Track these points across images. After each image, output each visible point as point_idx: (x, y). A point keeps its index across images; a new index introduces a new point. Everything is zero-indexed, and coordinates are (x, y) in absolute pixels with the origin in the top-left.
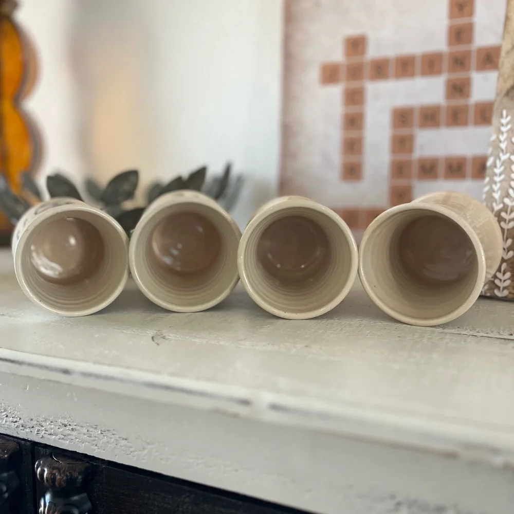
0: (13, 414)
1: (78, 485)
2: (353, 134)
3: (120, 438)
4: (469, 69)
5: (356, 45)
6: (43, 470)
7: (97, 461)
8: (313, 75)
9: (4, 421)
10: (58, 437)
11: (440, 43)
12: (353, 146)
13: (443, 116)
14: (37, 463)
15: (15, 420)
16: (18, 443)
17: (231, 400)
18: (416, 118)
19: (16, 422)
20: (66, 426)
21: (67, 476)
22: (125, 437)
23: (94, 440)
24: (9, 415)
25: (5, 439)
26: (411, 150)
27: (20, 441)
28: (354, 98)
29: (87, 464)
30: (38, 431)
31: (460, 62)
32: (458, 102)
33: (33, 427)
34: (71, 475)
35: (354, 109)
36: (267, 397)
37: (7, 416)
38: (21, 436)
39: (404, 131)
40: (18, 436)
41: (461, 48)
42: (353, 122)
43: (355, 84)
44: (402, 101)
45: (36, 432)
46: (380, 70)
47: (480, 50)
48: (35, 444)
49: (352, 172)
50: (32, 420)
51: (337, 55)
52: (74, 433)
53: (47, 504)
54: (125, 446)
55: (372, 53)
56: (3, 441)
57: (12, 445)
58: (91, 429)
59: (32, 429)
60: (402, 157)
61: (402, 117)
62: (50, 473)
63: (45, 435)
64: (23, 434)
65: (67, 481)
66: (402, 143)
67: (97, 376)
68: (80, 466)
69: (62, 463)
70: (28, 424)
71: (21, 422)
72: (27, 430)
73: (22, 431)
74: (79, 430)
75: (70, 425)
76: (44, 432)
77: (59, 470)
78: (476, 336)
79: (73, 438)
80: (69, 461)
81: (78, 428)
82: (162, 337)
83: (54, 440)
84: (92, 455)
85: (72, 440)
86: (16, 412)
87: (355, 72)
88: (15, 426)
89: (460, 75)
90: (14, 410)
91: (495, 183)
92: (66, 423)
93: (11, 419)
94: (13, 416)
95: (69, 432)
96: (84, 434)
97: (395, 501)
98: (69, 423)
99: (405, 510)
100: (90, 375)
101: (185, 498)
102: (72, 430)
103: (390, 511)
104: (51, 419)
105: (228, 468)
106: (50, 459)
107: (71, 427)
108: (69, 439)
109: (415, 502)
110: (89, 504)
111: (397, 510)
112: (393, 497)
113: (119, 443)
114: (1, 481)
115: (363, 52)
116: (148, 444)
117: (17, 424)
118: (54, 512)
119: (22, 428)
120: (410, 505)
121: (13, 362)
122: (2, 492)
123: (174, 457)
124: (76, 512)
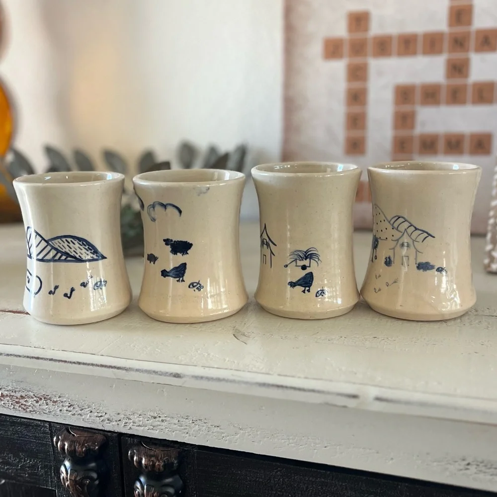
0: (98, 409)
1: (175, 468)
2: (356, 109)
3: (212, 425)
4: (467, 50)
5: (359, 20)
6: (140, 459)
7: (187, 446)
8: (316, 49)
9: (88, 416)
10: (147, 428)
11: (441, 24)
12: (356, 121)
13: (443, 95)
14: (129, 452)
15: (100, 415)
16: (104, 435)
18: (418, 96)
19: (101, 416)
20: (155, 418)
21: (164, 461)
22: (218, 425)
23: (185, 429)
24: (93, 411)
25: (88, 431)
26: (412, 126)
27: (106, 433)
28: (357, 73)
29: (179, 450)
30: (126, 423)
31: (459, 43)
32: (457, 81)
33: (120, 420)
34: (168, 460)
35: (357, 85)
37: (91, 412)
38: (107, 429)
39: (406, 108)
40: (103, 429)
41: (460, 29)
42: (357, 97)
43: (358, 60)
44: (404, 79)
45: (123, 425)
46: (383, 47)
47: (479, 32)
48: (121, 435)
49: (355, 147)
50: (119, 414)
51: (341, 30)
52: (164, 424)
53: (145, 487)
54: (218, 432)
55: (375, 29)
56: (90, 435)
57: (100, 437)
58: (181, 420)
59: (118, 422)
60: (404, 133)
61: (404, 94)
62: (149, 461)
63: (132, 427)
64: (108, 427)
65: (165, 466)
66: (404, 120)
67: (209, 379)
68: (174, 453)
69: (157, 451)
70: (114, 417)
71: (107, 416)
72: (114, 423)
73: (108, 424)
74: (169, 421)
75: (160, 417)
76: (132, 424)
77: (156, 457)
79: (163, 427)
80: (161, 448)
81: (168, 419)
83: (143, 431)
84: (182, 442)
85: (162, 429)
86: (101, 408)
87: (358, 48)
88: (101, 420)
89: (459, 55)
90: (100, 406)
92: (156, 415)
93: (96, 414)
94: (98, 411)
95: (159, 423)
96: (175, 424)
97: (466, 462)
98: (159, 415)
99: (473, 469)
100: (202, 378)
101: (277, 472)
102: (162, 421)
103: (461, 470)
104: (139, 413)
105: (317, 446)
106: (142, 448)
107: (161, 419)
108: (159, 429)
109: (482, 462)
110: (181, 482)
111: (467, 469)
112: (464, 460)
113: (211, 430)
114: (92, 470)
115: (366, 29)
116: (240, 429)
117: (102, 418)
118: (154, 493)
119: (108, 422)
120: (478, 465)
121: (119, 368)
122: (92, 479)
123: (265, 439)
124: (171, 490)
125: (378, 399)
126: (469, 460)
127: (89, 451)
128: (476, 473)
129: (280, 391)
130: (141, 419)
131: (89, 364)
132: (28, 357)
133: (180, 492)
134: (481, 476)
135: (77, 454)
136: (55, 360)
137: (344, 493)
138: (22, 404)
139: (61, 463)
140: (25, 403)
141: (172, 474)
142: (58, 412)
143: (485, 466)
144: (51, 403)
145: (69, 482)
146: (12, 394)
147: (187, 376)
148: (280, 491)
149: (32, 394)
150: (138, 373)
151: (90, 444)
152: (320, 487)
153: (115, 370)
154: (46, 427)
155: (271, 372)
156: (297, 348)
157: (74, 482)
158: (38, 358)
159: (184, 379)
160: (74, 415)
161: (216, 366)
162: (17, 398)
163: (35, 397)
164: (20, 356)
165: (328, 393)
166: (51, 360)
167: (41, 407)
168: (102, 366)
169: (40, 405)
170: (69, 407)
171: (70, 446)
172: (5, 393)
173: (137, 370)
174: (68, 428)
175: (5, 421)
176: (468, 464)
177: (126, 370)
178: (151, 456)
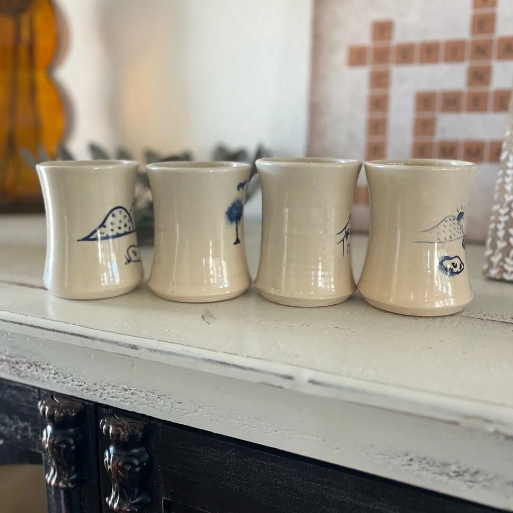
0: (79, 378)
1: (139, 440)
2: (378, 115)
3: (175, 401)
4: (489, 58)
5: (383, 29)
6: (108, 427)
7: (154, 421)
8: (341, 57)
9: (70, 384)
10: (119, 400)
11: (463, 32)
12: (377, 127)
13: (464, 102)
14: (101, 421)
15: (80, 384)
16: (83, 404)
17: (276, 375)
18: (439, 103)
19: (81, 385)
20: (126, 390)
21: (129, 432)
22: (179, 401)
23: (151, 403)
24: (74, 379)
25: (70, 399)
26: (432, 133)
27: (84, 402)
28: (380, 80)
29: (145, 423)
30: (101, 393)
31: (481, 50)
32: (479, 89)
33: (96, 390)
34: (133, 432)
35: (379, 92)
36: (307, 374)
37: (73, 381)
38: (86, 398)
39: (427, 115)
40: (83, 397)
41: (482, 37)
42: (378, 103)
43: (381, 68)
44: (425, 86)
45: (99, 395)
46: (406, 54)
47: (502, 40)
48: (97, 405)
49: (376, 151)
50: (95, 384)
51: (365, 39)
52: (134, 397)
53: (112, 456)
54: (180, 408)
55: (399, 38)
56: (70, 402)
57: (78, 405)
58: (149, 394)
59: (95, 392)
60: (424, 139)
61: (425, 101)
62: (115, 430)
63: (107, 398)
64: (87, 396)
65: (129, 437)
66: (424, 126)
67: (161, 352)
68: (141, 424)
69: (124, 422)
70: (91, 388)
71: (86, 386)
72: (91, 393)
73: (86, 394)
74: (138, 394)
75: (130, 390)
76: (106, 395)
77: (122, 427)
79: (133, 400)
80: (129, 420)
81: (138, 392)
82: (210, 316)
83: (116, 402)
84: (149, 415)
85: (132, 402)
86: (81, 378)
87: (381, 56)
88: (81, 389)
89: (480, 63)
90: (80, 376)
91: (508, 176)
92: (127, 388)
93: (76, 383)
94: (79, 380)
95: (129, 395)
96: (143, 398)
97: (409, 458)
98: (130, 388)
99: (416, 466)
100: (156, 351)
101: (231, 453)
102: (132, 394)
103: (404, 465)
104: (113, 384)
105: (269, 429)
106: (113, 418)
107: (131, 392)
108: (129, 401)
109: (424, 459)
110: (147, 456)
111: (410, 465)
112: (407, 455)
113: (174, 406)
114: (69, 435)
115: (389, 37)
116: (200, 407)
117: (81, 387)
118: (118, 462)
119: (87, 391)
120: (420, 462)
121: (86, 337)
122: (69, 445)
123: (222, 419)
124: (136, 462)
125: (312, 382)
126: (412, 456)
127: (66, 416)
128: (418, 470)
129: (223, 367)
130: (114, 390)
131: (61, 332)
132: (13, 322)
133: (145, 464)
134: (424, 473)
135: (55, 418)
136: (35, 327)
137: (293, 480)
138: (17, 369)
139: (45, 427)
140: (19, 368)
141: (138, 446)
142: (46, 379)
143: (428, 463)
144: (40, 371)
145: (47, 445)
146: (10, 359)
147: (143, 348)
148: (234, 472)
149: (24, 360)
150: (102, 342)
151: (68, 410)
152: (270, 471)
153: (83, 339)
154: (35, 392)
155: (218, 350)
156: (255, 331)
157: (52, 445)
158: (21, 324)
159: (141, 351)
160: (58, 382)
161: (170, 341)
162: (13, 363)
163: (28, 363)
164: (6, 321)
165: (266, 373)
166: (31, 326)
167: (32, 373)
168: (72, 334)
169: (31, 371)
170: (55, 374)
171: (50, 411)
172: (4, 358)
173: (101, 340)
174: (52, 394)
175: (3, 384)
176: (411, 460)
177: (92, 339)
178: (118, 426)
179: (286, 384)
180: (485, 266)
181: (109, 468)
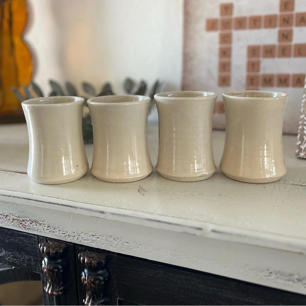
1: (103, 265)
2: (225, 60)
3: (124, 242)
4: (291, 25)
5: (227, 9)
6: (84, 259)
7: (111, 253)
8: (202, 25)
9: (58, 233)
10: (89, 241)
11: (275, 10)
12: (225, 67)
13: (277, 51)
14: (79, 255)
17: (192, 227)
18: (261, 52)
19: (65, 233)
20: (93, 236)
21: (97, 261)
22: (127, 242)
23: (110, 243)
24: (61, 230)
26: (258, 70)
27: (67, 243)
28: (226, 39)
29: (106, 255)
30: (78, 238)
31: (286, 21)
32: (285, 43)
33: (75, 236)
34: (99, 261)
35: (225, 46)
36: (211, 227)
37: (59, 231)
38: (67, 241)
39: (254, 59)
40: (66, 240)
41: (287, 13)
42: (225, 53)
43: (226, 32)
44: (253, 42)
45: (76, 239)
46: (241, 24)
47: (298, 14)
48: (75, 244)
49: (224, 81)
50: (74, 233)
51: (216, 14)
52: (99, 239)
53: (87, 275)
54: (127, 246)
55: (236, 14)
56: (58, 243)
57: (64, 245)
58: (108, 238)
59: (74, 237)
60: (253, 74)
61: (253, 51)
62: (88, 260)
63: (81, 240)
64: (68, 240)
65: (97, 264)
66: (253, 66)
67: (119, 215)
68: (103, 256)
69: (94, 255)
70: (71, 235)
71: (68, 234)
72: (71, 238)
73: (68, 238)
74: (101, 238)
75: (96, 235)
76: (81, 239)
77: (93, 258)
78: (302, 185)
80: (97, 253)
81: (101, 237)
82: (143, 190)
83: (87, 243)
84: (108, 250)
85: (97, 243)
86: (65, 229)
87: (226, 24)
89: (286, 28)
90: (64, 228)
92: (94, 234)
93: (62, 232)
94: (63, 230)
95: (95, 239)
96: (104, 240)
97: (269, 272)
98: (96, 234)
99: (273, 276)
100: (115, 214)
101: (160, 271)
102: (97, 238)
103: (266, 276)
104: (85, 232)
105: (183, 257)
106: (86, 252)
107: (97, 236)
108: (95, 242)
109: (279, 272)
110: (107, 274)
111: (270, 276)
112: (268, 270)
113: (124, 245)
114: (59, 264)
115: (231, 13)
116: (140, 245)
117: (65, 235)
118: (91, 279)
119: (68, 237)
120: (276, 274)
121: (71, 207)
122: (59, 269)
123: (154, 251)
124: (101, 278)
125: (214, 231)
126: (271, 271)
127: (57, 252)
128: (275, 279)
130: (86, 236)
131: (55, 204)
132: (24, 198)
133: (107, 279)
134: (279, 280)
135: (50, 254)
137: (199, 286)
138: (23, 225)
139: (43, 259)
140: (25, 224)
141: (102, 269)
142: (42, 230)
143: (281, 274)
144: (38, 225)
145: (46, 270)
146: (18, 219)
147: (108, 213)
148: (162, 282)
149: (28, 219)
150: (81, 210)
151: (58, 249)
152: (184, 281)
153: (69, 208)
154: (36, 238)
155: (154, 213)
156: (173, 199)
157: (49, 270)
159: (105, 215)
160: (50, 232)
161: (124, 208)
162: (21, 221)
163: (30, 221)
165: (185, 226)
167: (33, 227)
168: (62, 205)
169: (32, 226)
170: (48, 227)
171: (47, 249)
172: (15, 218)
173: (81, 208)
174: (47, 239)
175: (14, 233)
176: (271, 273)
177: (75, 208)
178: (90, 258)
179: (198, 233)
180: (297, 151)
181: (85, 282)
